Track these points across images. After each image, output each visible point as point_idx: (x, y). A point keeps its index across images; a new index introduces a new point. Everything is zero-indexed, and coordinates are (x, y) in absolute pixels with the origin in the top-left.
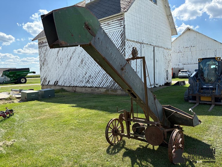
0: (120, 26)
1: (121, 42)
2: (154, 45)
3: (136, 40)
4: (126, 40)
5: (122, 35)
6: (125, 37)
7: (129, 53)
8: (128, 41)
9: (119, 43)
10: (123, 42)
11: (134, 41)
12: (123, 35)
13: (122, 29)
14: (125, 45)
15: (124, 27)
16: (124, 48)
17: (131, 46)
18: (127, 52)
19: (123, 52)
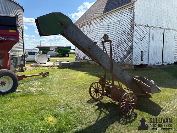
0: (131, 13)
1: (131, 26)
2: (165, 27)
3: (144, 25)
4: (135, 25)
5: (131, 21)
6: (134, 22)
7: (137, 35)
8: (136, 26)
9: (129, 27)
10: (132, 26)
11: (142, 25)
12: (133, 21)
13: (132, 16)
14: (133, 29)
15: (134, 15)
16: (132, 31)
17: (140, 30)
18: (135, 35)
19: (132, 35)
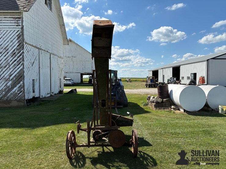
0: (17, 26)
1: (18, 44)
3: (34, 45)
4: (25, 43)
5: (19, 36)
6: (23, 40)
7: (28, 57)
9: (14, 44)
10: (21, 45)
11: (32, 46)
12: (21, 36)
13: (20, 29)
14: (23, 49)
15: (22, 28)
16: (22, 51)
17: (30, 50)
18: (25, 57)
19: (21, 57)
